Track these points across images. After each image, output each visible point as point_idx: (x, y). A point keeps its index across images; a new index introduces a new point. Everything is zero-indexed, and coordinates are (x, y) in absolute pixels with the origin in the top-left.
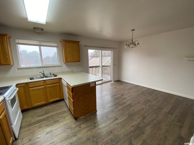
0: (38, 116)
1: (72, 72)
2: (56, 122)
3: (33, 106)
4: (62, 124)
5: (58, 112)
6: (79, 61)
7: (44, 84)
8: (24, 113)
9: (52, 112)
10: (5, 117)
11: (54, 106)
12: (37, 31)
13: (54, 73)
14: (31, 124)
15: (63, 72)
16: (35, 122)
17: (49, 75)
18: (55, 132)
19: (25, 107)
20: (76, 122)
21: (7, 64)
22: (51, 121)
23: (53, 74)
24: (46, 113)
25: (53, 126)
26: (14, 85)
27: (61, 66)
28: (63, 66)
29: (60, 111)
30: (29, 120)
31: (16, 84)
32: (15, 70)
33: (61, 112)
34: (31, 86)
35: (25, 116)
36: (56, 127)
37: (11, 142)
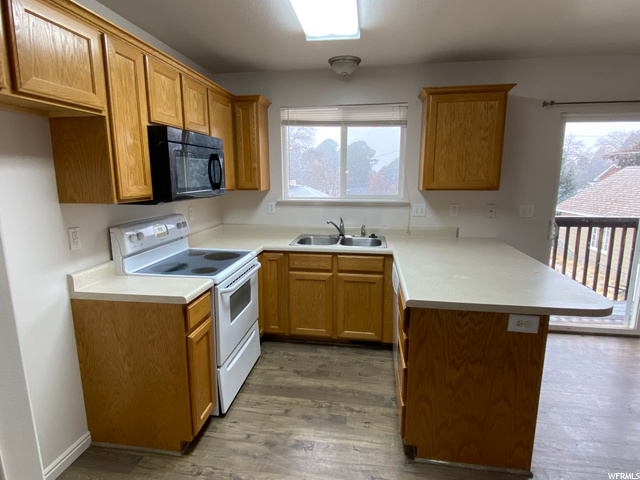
0: (295, 372)
1: (455, 236)
2: (336, 421)
3: (294, 332)
4: (351, 442)
5: (356, 386)
6: (495, 187)
7: (332, 267)
8: (267, 344)
9: (339, 376)
10: (205, 339)
11: (351, 356)
12: (339, 71)
13: (376, 230)
14: (270, 387)
15: (409, 232)
16: (281, 388)
17: (357, 238)
18: (320, 454)
19: (274, 328)
20: (405, 464)
21: (252, 186)
22: (323, 411)
23: (373, 236)
24: (320, 373)
25: (323, 433)
26: (255, 253)
27: (408, 205)
28: (413, 205)
29: (363, 388)
30: (273, 373)
31: (260, 249)
32: (271, 206)
33: (364, 393)
34: (297, 264)
35: (267, 356)
36: (330, 441)
37: (202, 417)
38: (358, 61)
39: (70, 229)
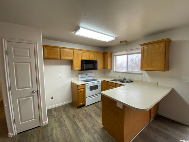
7: (115, 86)
10: (83, 92)
12: (123, 44)
21: (106, 68)
27: (142, 74)
32: (112, 72)
37: (80, 104)
38: (127, 41)
39: (72, 73)
